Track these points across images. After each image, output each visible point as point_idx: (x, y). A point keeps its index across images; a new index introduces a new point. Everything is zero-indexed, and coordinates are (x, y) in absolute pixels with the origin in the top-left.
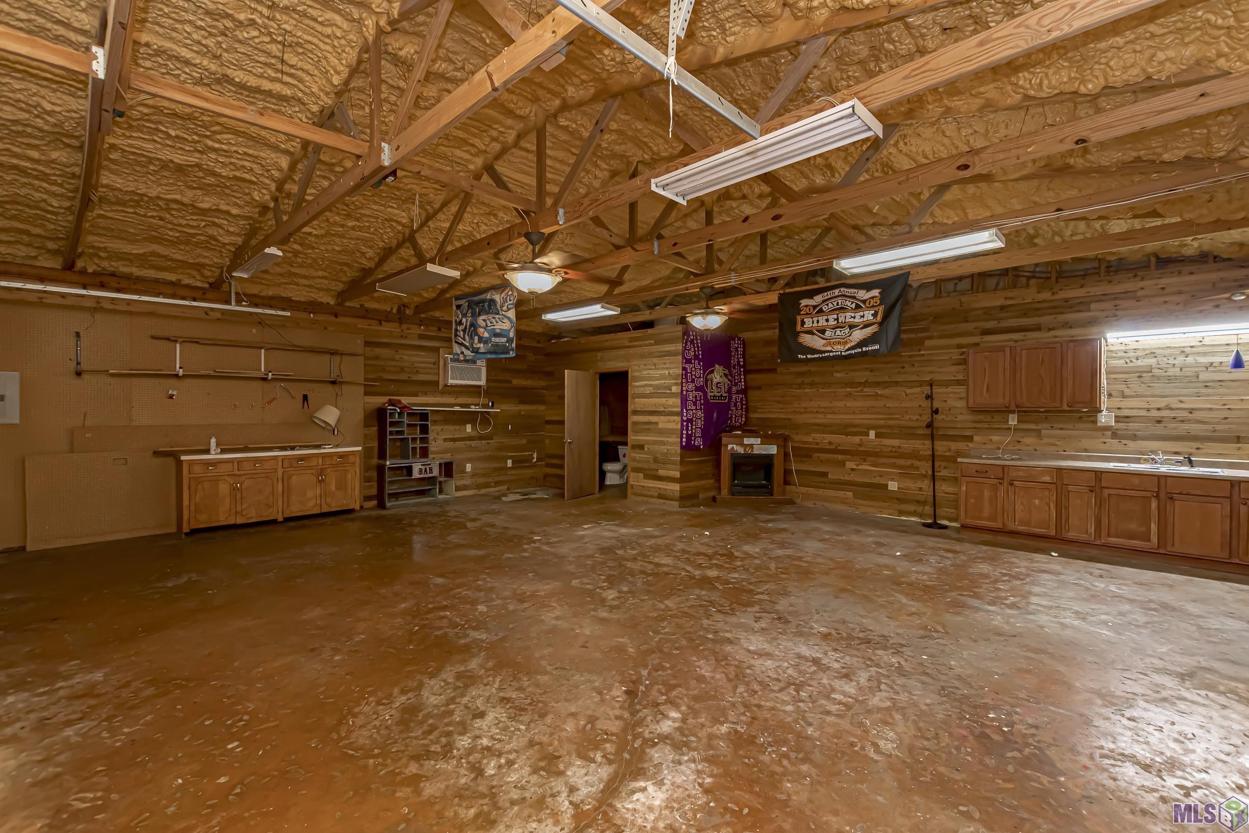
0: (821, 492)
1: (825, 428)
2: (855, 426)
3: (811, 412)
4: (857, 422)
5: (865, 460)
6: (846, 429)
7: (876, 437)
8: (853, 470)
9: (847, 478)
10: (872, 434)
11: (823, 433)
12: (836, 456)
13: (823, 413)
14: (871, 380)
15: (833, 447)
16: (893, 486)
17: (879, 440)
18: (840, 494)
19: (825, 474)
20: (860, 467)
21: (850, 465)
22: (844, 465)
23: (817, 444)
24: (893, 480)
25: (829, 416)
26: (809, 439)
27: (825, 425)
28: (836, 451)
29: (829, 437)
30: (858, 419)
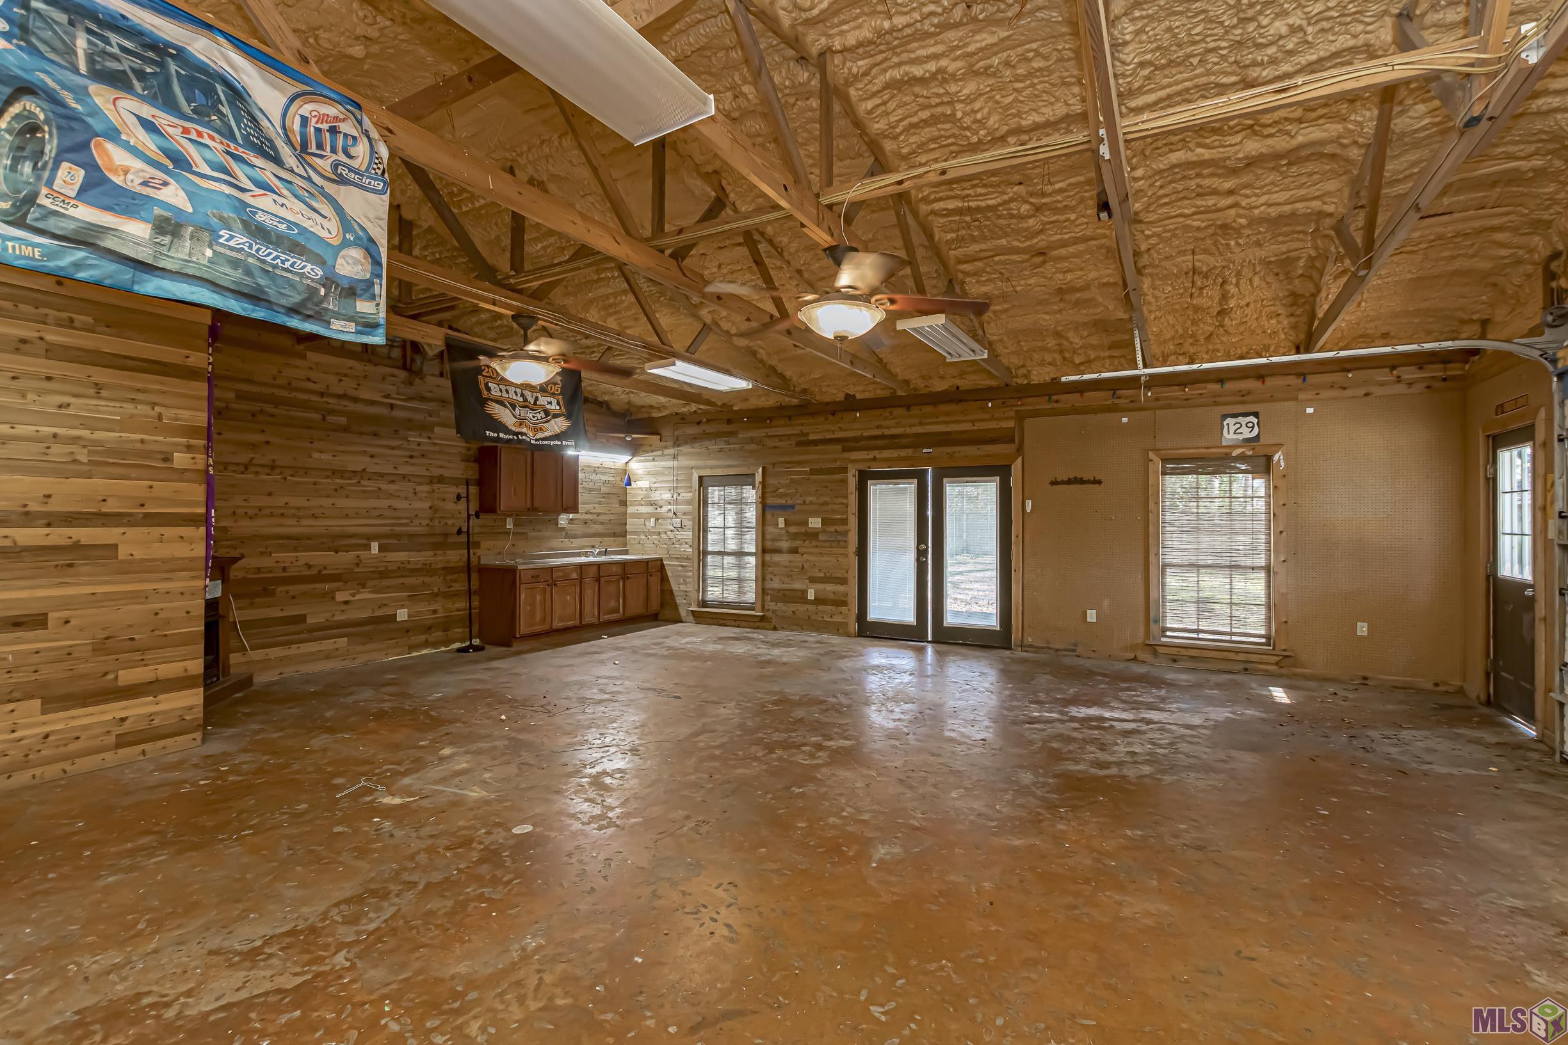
0: (293, 650)
1: (296, 542)
2: (351, 536)
3: (272, 515)
4: (352, 530)
5: (363, 586)
6: (334, 542)
7: (379, 551)
8: (346, 603)
9: (339, 617)
10: (375, 547)
11: (296, 550)
12: (319, 586)
13: (294, 516)
14: (372, 469)
15: (314, 572)
16: (402, 615)
17: (382, 554)
18: (328, 645)
19: (302, 619)
20: (358, 597)
21: (341, 597)
22: (333, 598)
23: (284, 569)
24: (402, 607)
25: (305, 522)
26: (266, 562)
27: (297, 538)
28: (320, 578)
29: (304, 557)
30: (352, 526)
